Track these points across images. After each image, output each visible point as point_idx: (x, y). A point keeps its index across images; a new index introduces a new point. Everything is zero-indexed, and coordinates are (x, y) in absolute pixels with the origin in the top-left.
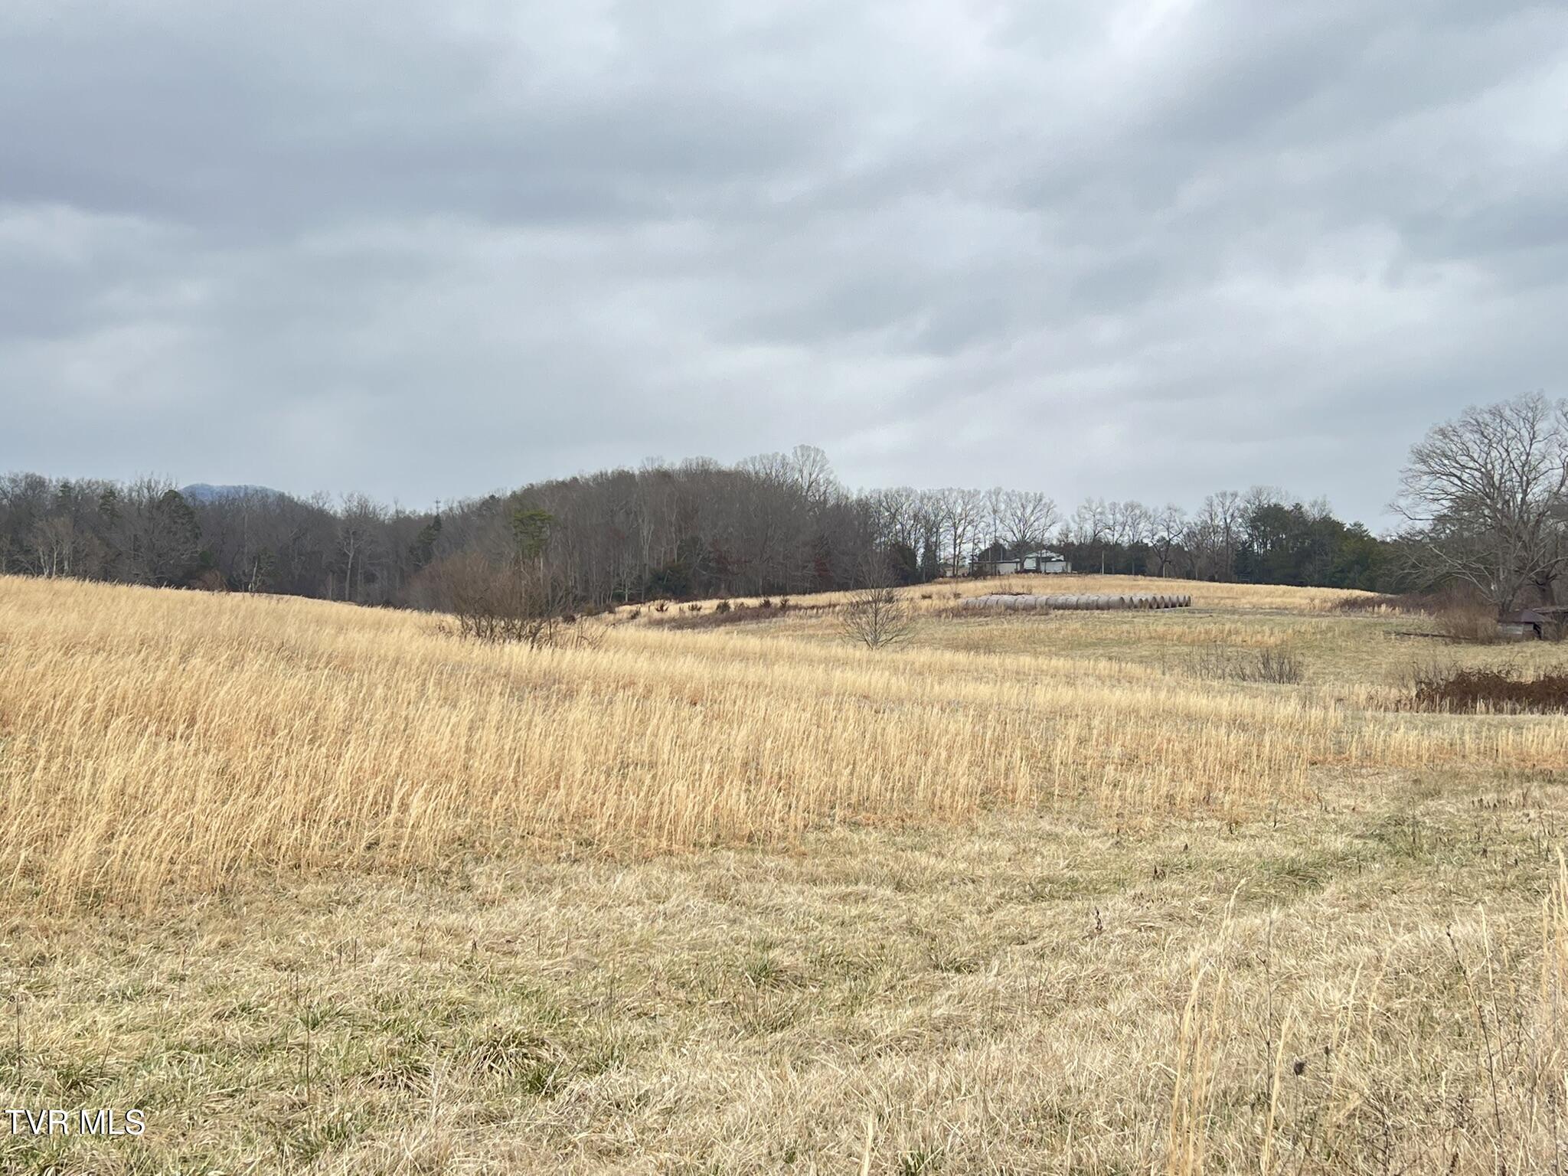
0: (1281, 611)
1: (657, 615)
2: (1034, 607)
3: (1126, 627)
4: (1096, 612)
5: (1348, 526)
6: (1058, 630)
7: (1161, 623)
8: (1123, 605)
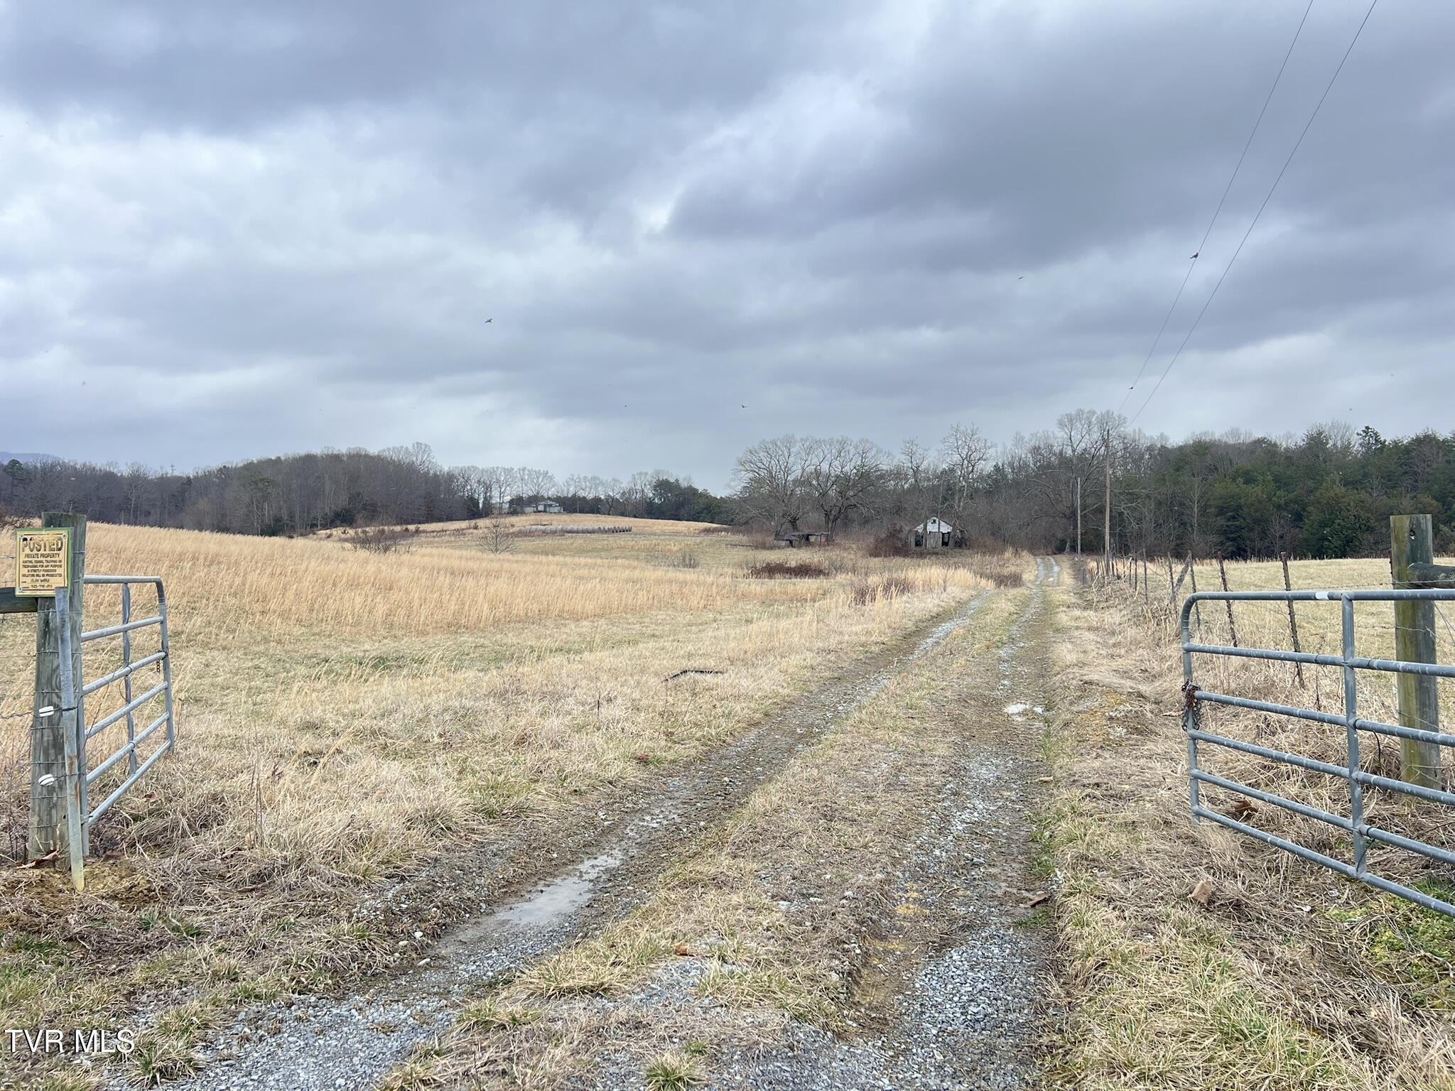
0: (676, 534)
1: (343, 536)
2: (556, 532)
3: (605, 542)
4: (589, 535)
5: (700, 491)
6: (572, 544)
7: (621, 540)
8: (600, 531)
